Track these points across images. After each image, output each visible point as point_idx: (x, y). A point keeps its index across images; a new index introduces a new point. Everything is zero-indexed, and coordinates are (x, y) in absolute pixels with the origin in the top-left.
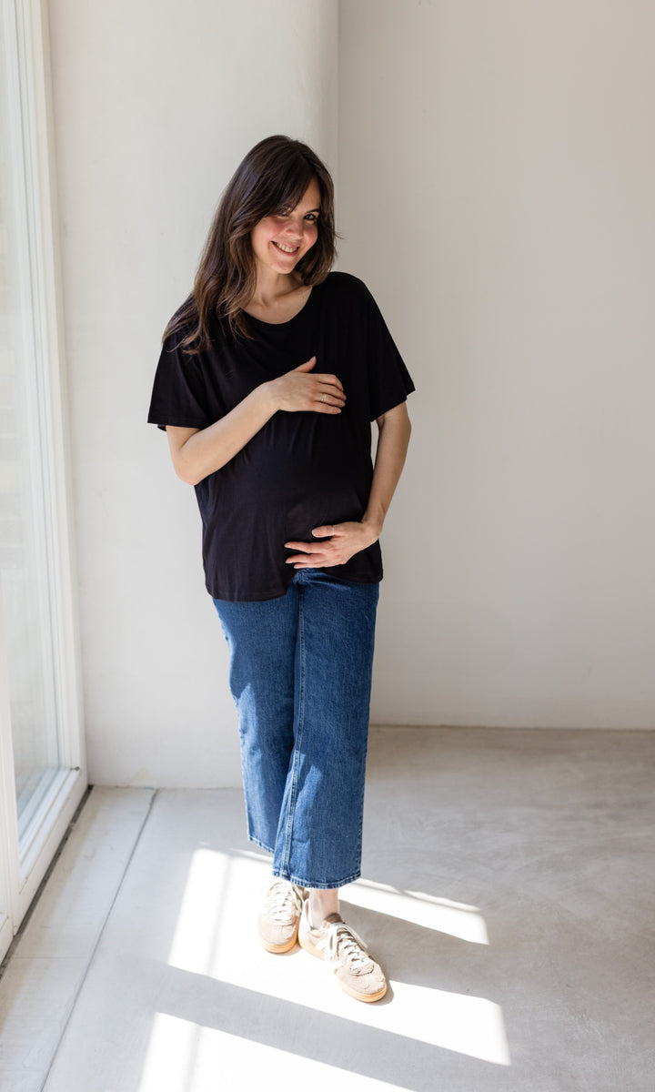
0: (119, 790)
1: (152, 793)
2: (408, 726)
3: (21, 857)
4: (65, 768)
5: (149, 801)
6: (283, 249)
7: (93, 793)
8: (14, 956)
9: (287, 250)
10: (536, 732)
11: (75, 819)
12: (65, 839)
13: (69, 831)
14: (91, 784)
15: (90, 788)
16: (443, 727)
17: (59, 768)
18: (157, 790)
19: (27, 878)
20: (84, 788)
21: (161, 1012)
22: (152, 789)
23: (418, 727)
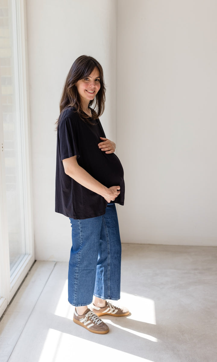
0: (44, 262)
1: (55, 263)
2: (138, 244)
3: (11, 281)
4: (28, 254)
5: (54, 265)
6: (89, 92)
7: (36, 263)
8: (7, 311)
9: (91, 92)
10: (179, 246)
11: (30, 270)
12: (26, 276)
13: (27, 274)
14: (36, 259)
15: (35, 261)
16: (149, 244)
17: (25, 254)
18: (57, 262)
19: (13, 287)
20: (34, 261)
21: (51, 328)
22: (55, 261)
23: (141, 244)
